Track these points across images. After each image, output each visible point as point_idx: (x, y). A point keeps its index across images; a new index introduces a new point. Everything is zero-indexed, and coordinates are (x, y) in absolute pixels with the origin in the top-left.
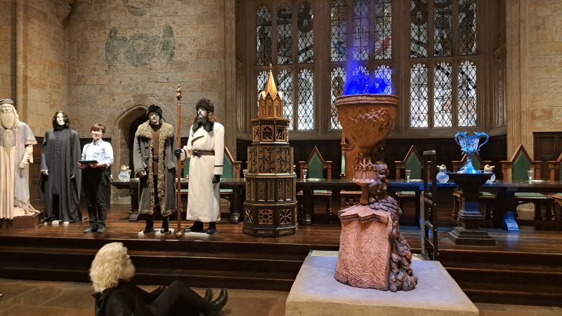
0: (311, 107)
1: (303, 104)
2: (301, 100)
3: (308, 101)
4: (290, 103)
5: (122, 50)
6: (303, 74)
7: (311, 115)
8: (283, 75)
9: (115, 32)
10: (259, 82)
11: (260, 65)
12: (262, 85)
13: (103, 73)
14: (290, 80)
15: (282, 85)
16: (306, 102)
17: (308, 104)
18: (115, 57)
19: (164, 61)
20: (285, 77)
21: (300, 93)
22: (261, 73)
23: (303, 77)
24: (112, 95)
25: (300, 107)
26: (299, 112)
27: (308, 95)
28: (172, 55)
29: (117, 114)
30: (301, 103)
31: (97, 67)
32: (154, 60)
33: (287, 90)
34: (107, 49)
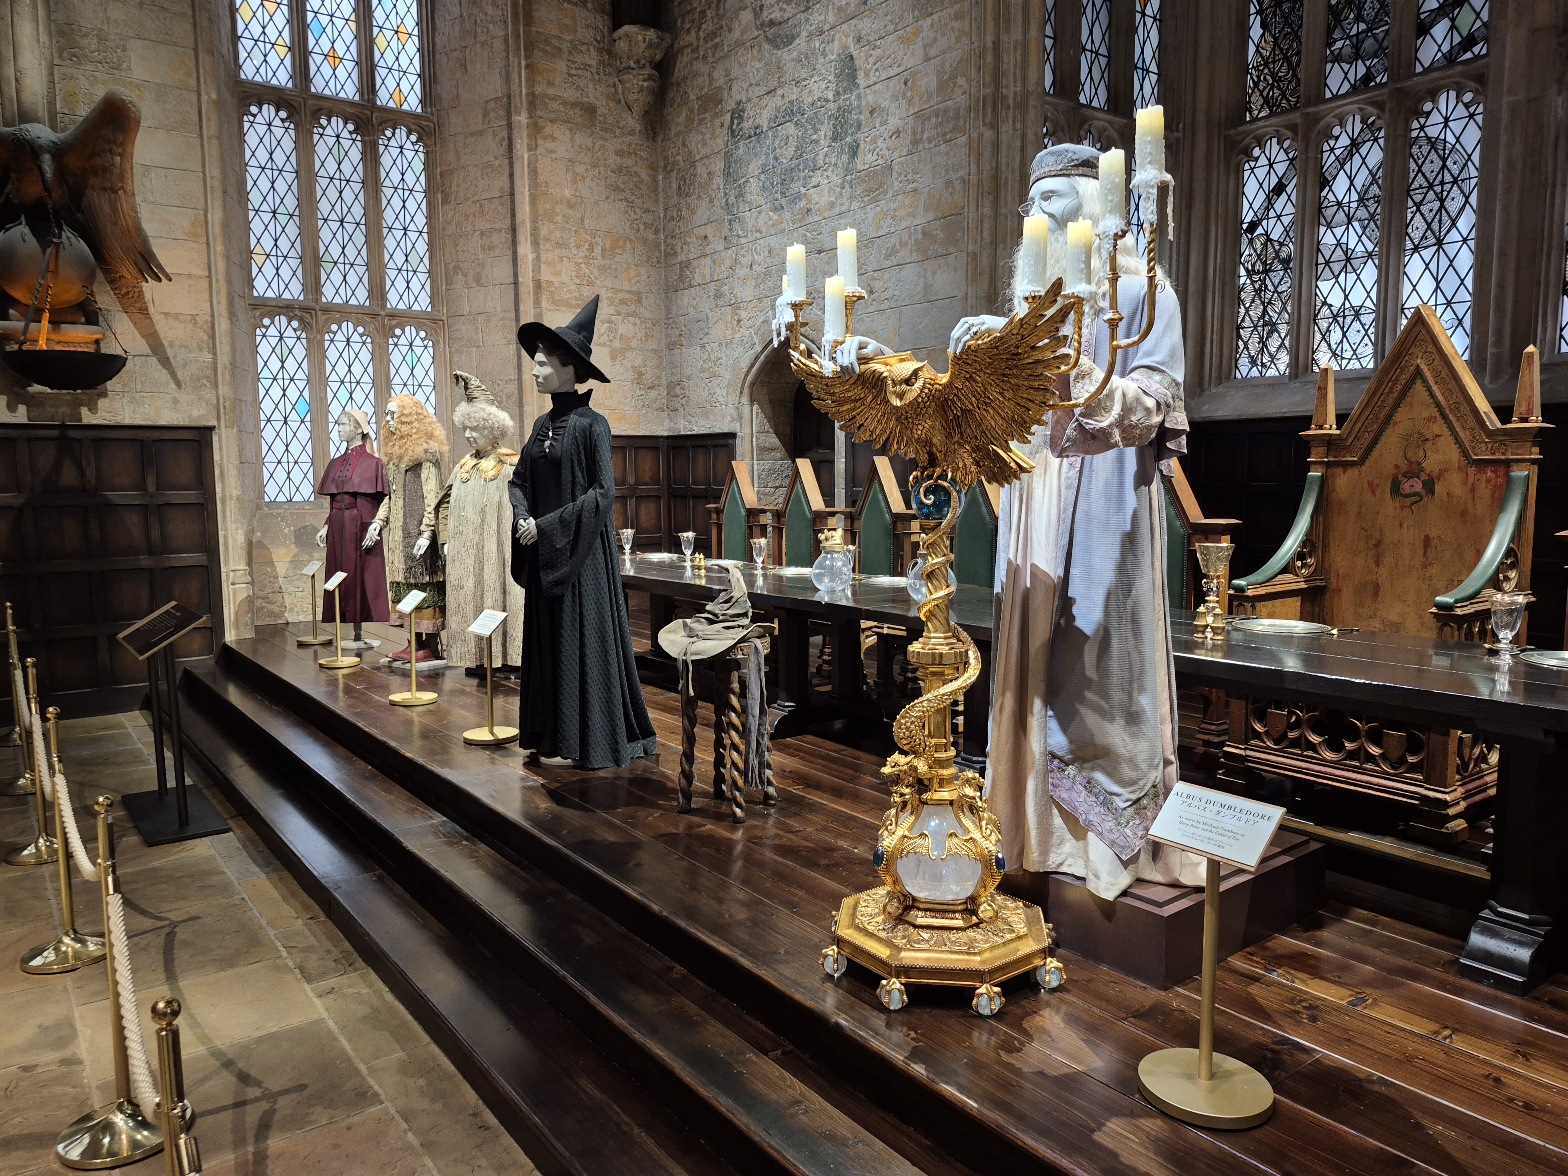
0: (1465, 260)
1: (1427, 254)
2: (1416, 235)
3: (1454, 235)
4: (1370, 255)
5: (754, 168)
6: (1436, 118)
7: (1464, 295)
8: (1344, 141)
9: (740, 117)
10: (1251, 188)
11: (1254, 120)
12: (1262, 197)
13: (720, 246)
14: (1375, 156)
15: (1340, 185)
16: (1439, 243)
17: (1451, 249)
18: (741, 195)
19: (836, 180)
20: (1355, 145)
21: (1418, 205)
22: (1256, 152)
23: (1433, 132)
24: (735, 306)
25: (1414, 266)
26: (1407, 288)
27: (1453, 206)
28: (854, 150)
29: (745, 364)
30: (1416, 249)
31: (709, 230)
32: (815, 181)
33: (1361, 200)
34: (728, 174)
